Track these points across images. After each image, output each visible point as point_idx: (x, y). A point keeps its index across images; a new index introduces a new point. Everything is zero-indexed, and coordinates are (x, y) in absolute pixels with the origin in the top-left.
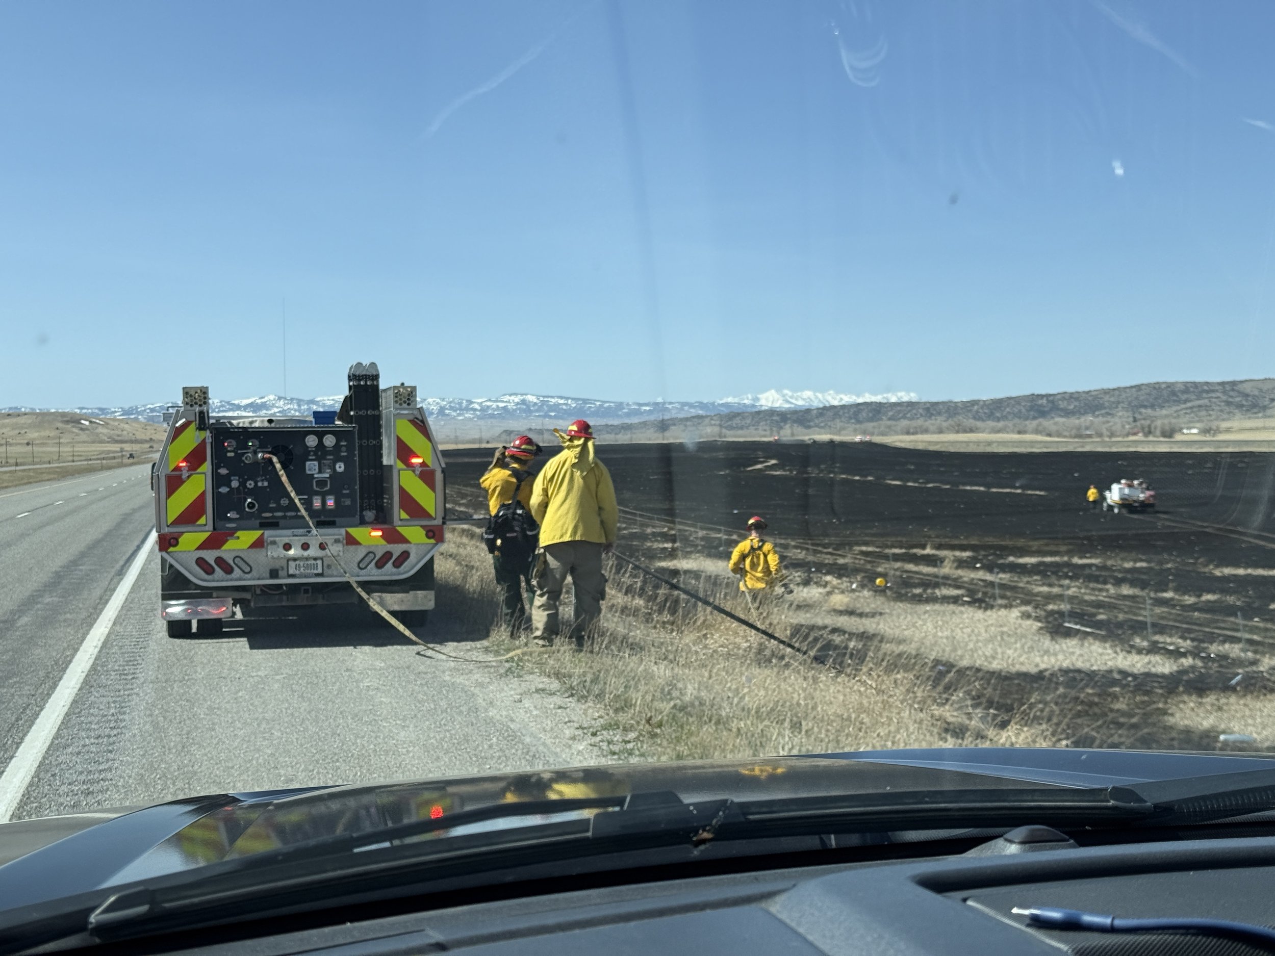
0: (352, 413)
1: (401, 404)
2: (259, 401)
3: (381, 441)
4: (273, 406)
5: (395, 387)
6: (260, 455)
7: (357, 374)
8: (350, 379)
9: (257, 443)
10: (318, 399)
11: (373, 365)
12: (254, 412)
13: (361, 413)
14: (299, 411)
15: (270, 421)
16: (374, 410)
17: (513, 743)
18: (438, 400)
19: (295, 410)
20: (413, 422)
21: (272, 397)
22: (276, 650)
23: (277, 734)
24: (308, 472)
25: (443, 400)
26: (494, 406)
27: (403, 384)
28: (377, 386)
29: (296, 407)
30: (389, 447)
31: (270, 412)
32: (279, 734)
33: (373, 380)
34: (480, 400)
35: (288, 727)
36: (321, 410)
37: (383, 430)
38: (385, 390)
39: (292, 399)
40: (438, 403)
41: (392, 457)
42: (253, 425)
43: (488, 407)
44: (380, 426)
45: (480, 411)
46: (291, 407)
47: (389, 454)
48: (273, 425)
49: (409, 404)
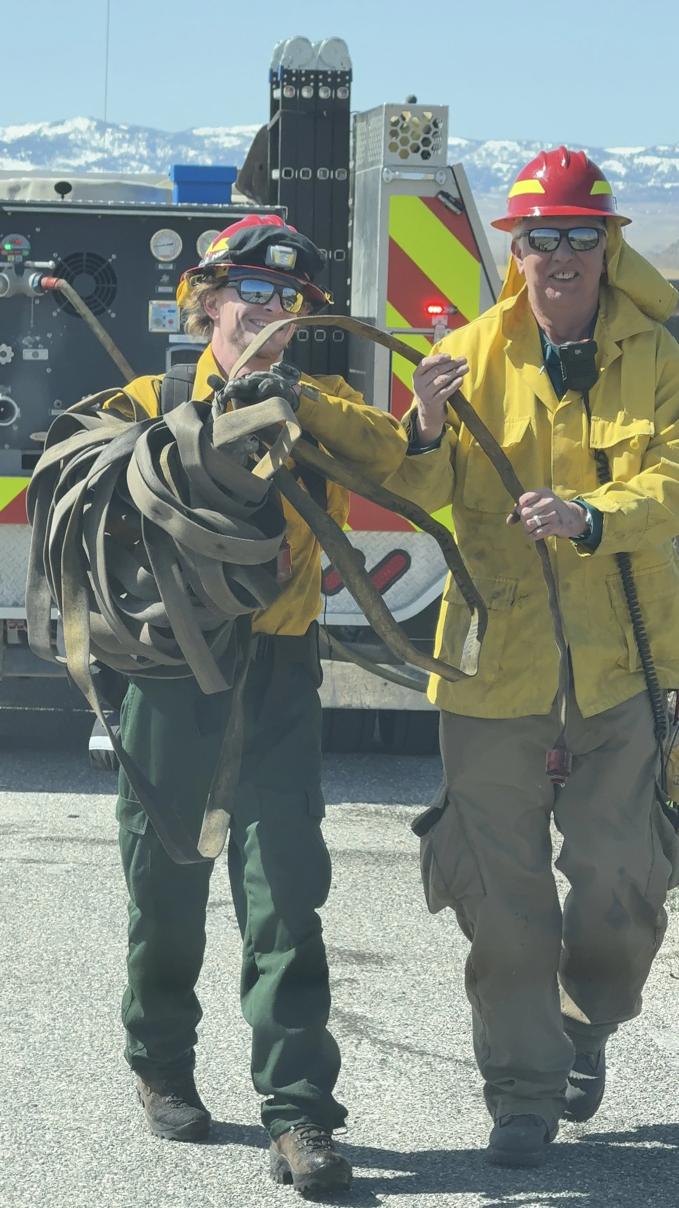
0: (276, 174)
1: (404, 155)
2: (50, 132)
3: (349, 253)
4: (84, 145)
5: (391, 108)
6: (32, 279)
7: (294, 68)
8: (275, 80)
9: (25, 244)
10: (199, 132)
11: (338, 43)
12: (35, 159)
13: (299, 174)
14: (150, 161)
15: (63, 188)
16: (332, 168)
17: (662, 1085)
18: (513, 146)
19: (142, 160)
20: (432, 203)
21: (82, 123)
22: (52, 796)
23: (41, 1017)
24: (153, 328)
25: (528, 147)
26: (664, 168)
27: (413, 100)
28: (347, 101)
29: (144, 152)
30: (369, 266)
31: (74, 163)
32: (46, 1019)
33: (334, 86)
34: (626, 151)
35: (69, 1002)
36: (209, 162)
37: (355, 224)
38: (364, 116)
39: (133, 131)
40: (513, 155)
41: (375, 296)
42: (18, 198)
43: (648, 170)
44: (346, 212)
45: (625, 179)
46: (132, 150)
47: (367, 287)
48: (68, 198)
49: (426, 155)
